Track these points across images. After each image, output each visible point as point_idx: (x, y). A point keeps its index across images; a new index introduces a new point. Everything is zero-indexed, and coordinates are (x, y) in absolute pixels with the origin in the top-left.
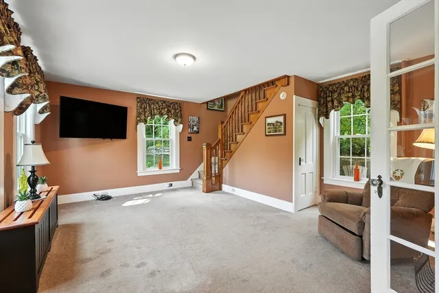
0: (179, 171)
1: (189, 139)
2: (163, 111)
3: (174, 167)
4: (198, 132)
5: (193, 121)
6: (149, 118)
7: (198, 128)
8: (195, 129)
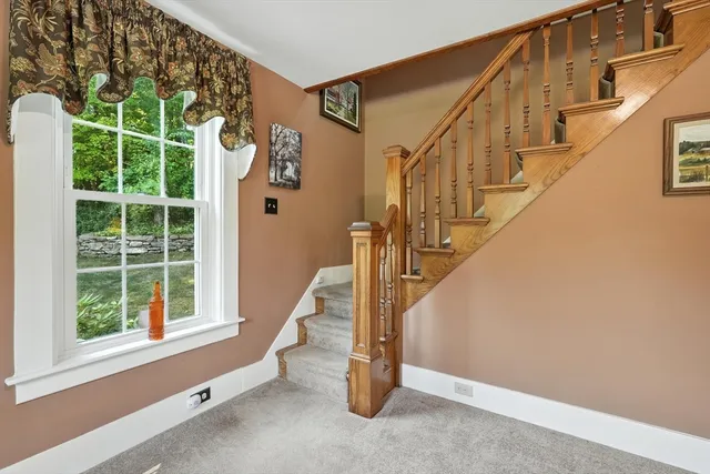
0: (234, 332)
1: (271, 206)
2: (174, 71)
3: (219, 320)
4: (296, 185)
5: (285, 145)
6: (101, 78)
7: (298, 172)
8: (290, 172)
